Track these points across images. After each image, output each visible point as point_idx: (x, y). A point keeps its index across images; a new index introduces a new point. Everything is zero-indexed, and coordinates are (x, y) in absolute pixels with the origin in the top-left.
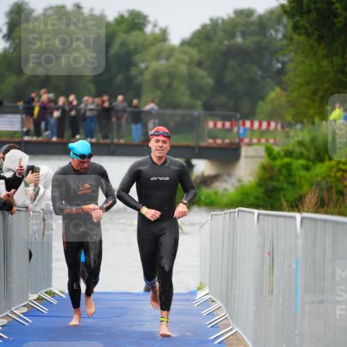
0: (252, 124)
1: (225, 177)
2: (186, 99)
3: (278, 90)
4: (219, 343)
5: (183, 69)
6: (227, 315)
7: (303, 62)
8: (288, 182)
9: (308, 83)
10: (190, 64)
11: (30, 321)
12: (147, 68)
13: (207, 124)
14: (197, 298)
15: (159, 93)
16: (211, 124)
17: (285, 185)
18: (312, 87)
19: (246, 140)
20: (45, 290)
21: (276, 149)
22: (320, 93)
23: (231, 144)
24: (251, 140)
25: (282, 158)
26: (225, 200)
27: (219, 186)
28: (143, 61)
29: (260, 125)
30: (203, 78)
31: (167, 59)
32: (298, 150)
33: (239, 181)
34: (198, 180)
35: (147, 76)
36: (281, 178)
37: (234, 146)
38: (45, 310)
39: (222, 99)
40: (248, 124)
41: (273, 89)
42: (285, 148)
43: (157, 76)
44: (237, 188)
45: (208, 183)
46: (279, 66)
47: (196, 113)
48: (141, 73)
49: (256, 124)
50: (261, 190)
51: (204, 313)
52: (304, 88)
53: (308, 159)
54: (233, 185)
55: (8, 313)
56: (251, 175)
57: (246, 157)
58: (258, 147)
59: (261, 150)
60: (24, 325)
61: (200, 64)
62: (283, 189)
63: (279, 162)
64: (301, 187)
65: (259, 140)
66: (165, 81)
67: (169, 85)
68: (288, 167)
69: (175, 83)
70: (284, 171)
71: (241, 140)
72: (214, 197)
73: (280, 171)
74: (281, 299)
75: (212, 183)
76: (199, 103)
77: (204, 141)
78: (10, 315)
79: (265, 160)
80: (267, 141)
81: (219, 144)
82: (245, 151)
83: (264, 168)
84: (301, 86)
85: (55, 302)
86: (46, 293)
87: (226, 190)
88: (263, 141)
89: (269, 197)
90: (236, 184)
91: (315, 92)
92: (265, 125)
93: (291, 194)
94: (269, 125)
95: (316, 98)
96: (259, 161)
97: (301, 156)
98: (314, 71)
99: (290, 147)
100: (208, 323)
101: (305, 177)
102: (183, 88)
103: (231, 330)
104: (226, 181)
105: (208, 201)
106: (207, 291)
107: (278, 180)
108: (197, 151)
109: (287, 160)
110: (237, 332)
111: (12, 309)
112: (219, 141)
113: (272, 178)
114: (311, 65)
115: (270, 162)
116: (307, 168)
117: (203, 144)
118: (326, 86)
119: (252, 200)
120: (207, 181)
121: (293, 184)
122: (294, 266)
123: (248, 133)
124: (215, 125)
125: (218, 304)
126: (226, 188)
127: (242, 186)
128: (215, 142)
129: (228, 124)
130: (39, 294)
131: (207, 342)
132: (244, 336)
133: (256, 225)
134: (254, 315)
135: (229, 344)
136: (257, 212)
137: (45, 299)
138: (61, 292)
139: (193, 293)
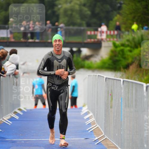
0: (107, 32)
2: (79, 21)
3: (118, 16)
4: (91, 132)
5: (77, 7)
6: (94, 119)
7: (129, 4)
8: (123, 58)
9: (131, 14)
10: (80, 5)
13: (87, 33)
14: (82, 111)
15: (66, 19)
16: (89, 33)
17: (121, 59)
18: (133, 15)
20: (18, 108)
21: (118, 43)
22: (136, 18)
23: (98, 41)
25: (120, 47)
26: (95, 66)
27: (93, 60)
28: (60, 4)
30: (86, 11)
31: (70, 2)
32: (127, 43)
33: (102, 57)
34: (84, 57)
35: (61, 11)
36: (120, 56)
38: (17, 117)
39: (94, 20)
41: (116, 16)
42: (121, 42)
43: (66, 11)
44: (101, 60)
46: (119, 5)
47: (82, 28)
48: (59, 9)
50: (110, 62)
51: (86, 117)
52: (129, 16)
53: (131, 47)
54: (98, 59)
56: (106, 55)
57: (105, 47)
58: (109, 42)
59: (111, 44)
60: (8, 124)
61: (84, 5)
63: (118, 49)
64: (128, 59)
65: (110, 39)
66: (69, 13)
67: (71, 15)
68: (122, 51)
69: (74, 13)
70: (121, 53)
72: (90, 64)
73: (119, 53)
74: (115, 114)
75: (90, 58)
76: (84, 22)
78: (2, 120)
79: (112, 48)
81: (93, 42)
82: (104, 44)
83: (112, 51)
85: (21, 113)
87: (96, 61)
88: (112, 39)
89: (115, 64)
90: (100, 58)
91: (134, 17)
92: (112, 32)
93: (124, 63)
94: (114, 33)
95: (134, 20)
96: (110, 49)
97: (128, 46)
98: (134, 8)
99: (123, 42)
100: (87, 123)
101: (130, 55)
102: (77, 16)
103: (96, 126)
104: (95, 57)
105: (88, 66)
106: (87, 108)
107: (118, 57)
108: (83, 44)
109: (122, 48)
110: (98, 127)
111: (3, 118)
112: (92, 40)
113: (115, 56)
114: (132, 6)
115: (115, 49)
116: (131, 51)
117: (86, 41)
118: (139, 15)
119: (107, 65)
120: (87, 58)
121: (125, 58)
122: (120, 101)
124: (91, 33)
126: (96, 60)
127: (103, 60)
129: (96, 32)
130: (15, 110)
131: (86, 131)
132: (101, 129)
133: (105, 82)
134: (105, 120)
135: (95, 132)
136: (105, 77)
137: (17, 113)
138: (25, 109)
139: (81, 108)
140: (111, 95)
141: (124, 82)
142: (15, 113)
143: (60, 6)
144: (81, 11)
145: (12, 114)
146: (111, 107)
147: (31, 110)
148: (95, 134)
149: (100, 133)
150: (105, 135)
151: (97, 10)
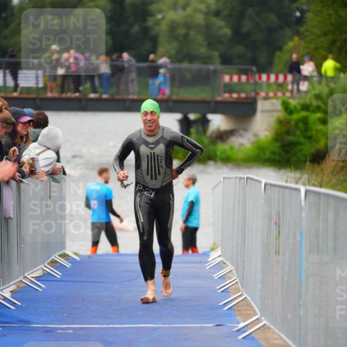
0: (268, 78)
1: (241, 132)
2: (203, 50)
3: (296, 39)
4: (228, 309)
5: (200, 18)
6: (238, 280)
7: (321, 12)
8: (305, 137)
9: (326, 34)
10: (207, 14)
11: (43, 286)
12: (163, 18)
13: (223, 78)
14: (210, 260)
15: (175, 45)
16: (227, 78)
17: (302, 139)
18: (330, 37)
19: (263, 94)
20: (59, 253)
21: (293, 103)
22: (338, 44)
23: (247, 98)
24: (267, 94)
25: (298, 112)
26: (241, 155)
27: (235, 141)
28: (160, 11)
29: (277, 78)
30: (220, 28)
31: (184, 8)
32: (315, 103)
33: (255, 135)
34: (214, 135)
35: (163, 27)
36: (298, 132)
37: (251, 100)
38: (58, 274)
39: (239, 49)
40: (264, 77)
41: (291, 39)
42: (302, 102)
43: (173, 27)
44: (253, 143)
45: (224, 137)
46: (298, 14)
47: (211, 67)
48: (158, 23)
49: (273, 77)
50: (277, 145)
51: (216, 276)
52: (322, 39)
53: (325, 112)
54: (249, 140)
55: (21, 278)
56: (267, 130)
57: (263, 111)
58: (274, 101)
59: (277, 104)
60: (37, 290)
61: (217, 14)
62: (299, 143)
63: (295, 117)
64: (317, 141)
65: (275, 94)
66: (182, 31)
67: (186, 35)
68: (305, 121)
69: (192, 33)
70: (301, 125)
71: (257, 94)
72: (229, 153)
73: (297, 125)
74: (286, 269)
75: (228, 137)
76: (216, 54)
77: (219, 95)
78: (23, 280)
79: (282, 114)
80: (284, 94)
81: (235, 99)
82: (261, 105)
83: (281, 122)
84: (319, 37)
85: (68, 265)
86: (60, 256)
87: (241, 145)
88: (280, 94)
89: (286, 152)
90: (252, 138)
91: (333, 43)
92: (281, 78)
93: (308, 149)
94: (285, 78)
95: (334, 49)
96: (276, 116)
97: (318, 109)
98: (333, 21)
99: (307, 101)
100: (219, 287)
101: (321, 130)
102: (200, 39)
103: (241, 295)
104: (242, 136)
105: (224, 156)
106: (219, 253)
107: (294, 135)
108: (212, 105)
109: (304, 114)
110: (246, 298)
111: (26, 274)
112: (235, 95)
113: (288, 132)
114: (329, 15)
115: (287, 116)
116: (324, 122)
117: (219, 98)
118: (344, 37)
119: (268, 155)
120: (222, 136)
121: (310, 138)
122: (299, 238)
123: (264, 87)
124: (231, 79)
125: (230, 267)
126: (243, 143)
127: (258, 141)
128: (231, 97)
129: (244, 78)
130: (53, 257)
131: (217, 308)
132: (252, 302)
133: (263, 195)
134: (262, 283)
135: (238, 310)
136: (263, 181)
137: (58, 262)
138: (76, 254)
139: (206, 254)
140: (276, 223)
141: (308, 193)
142: (53, 263)
143: (159, 16)
144: (208, 26)
145: (45, 266)
146: (277, 253)
147: (89, 257)
148: (238, 315)
149: (251, 312)
150: (261, 316)
151: (247, 26)
